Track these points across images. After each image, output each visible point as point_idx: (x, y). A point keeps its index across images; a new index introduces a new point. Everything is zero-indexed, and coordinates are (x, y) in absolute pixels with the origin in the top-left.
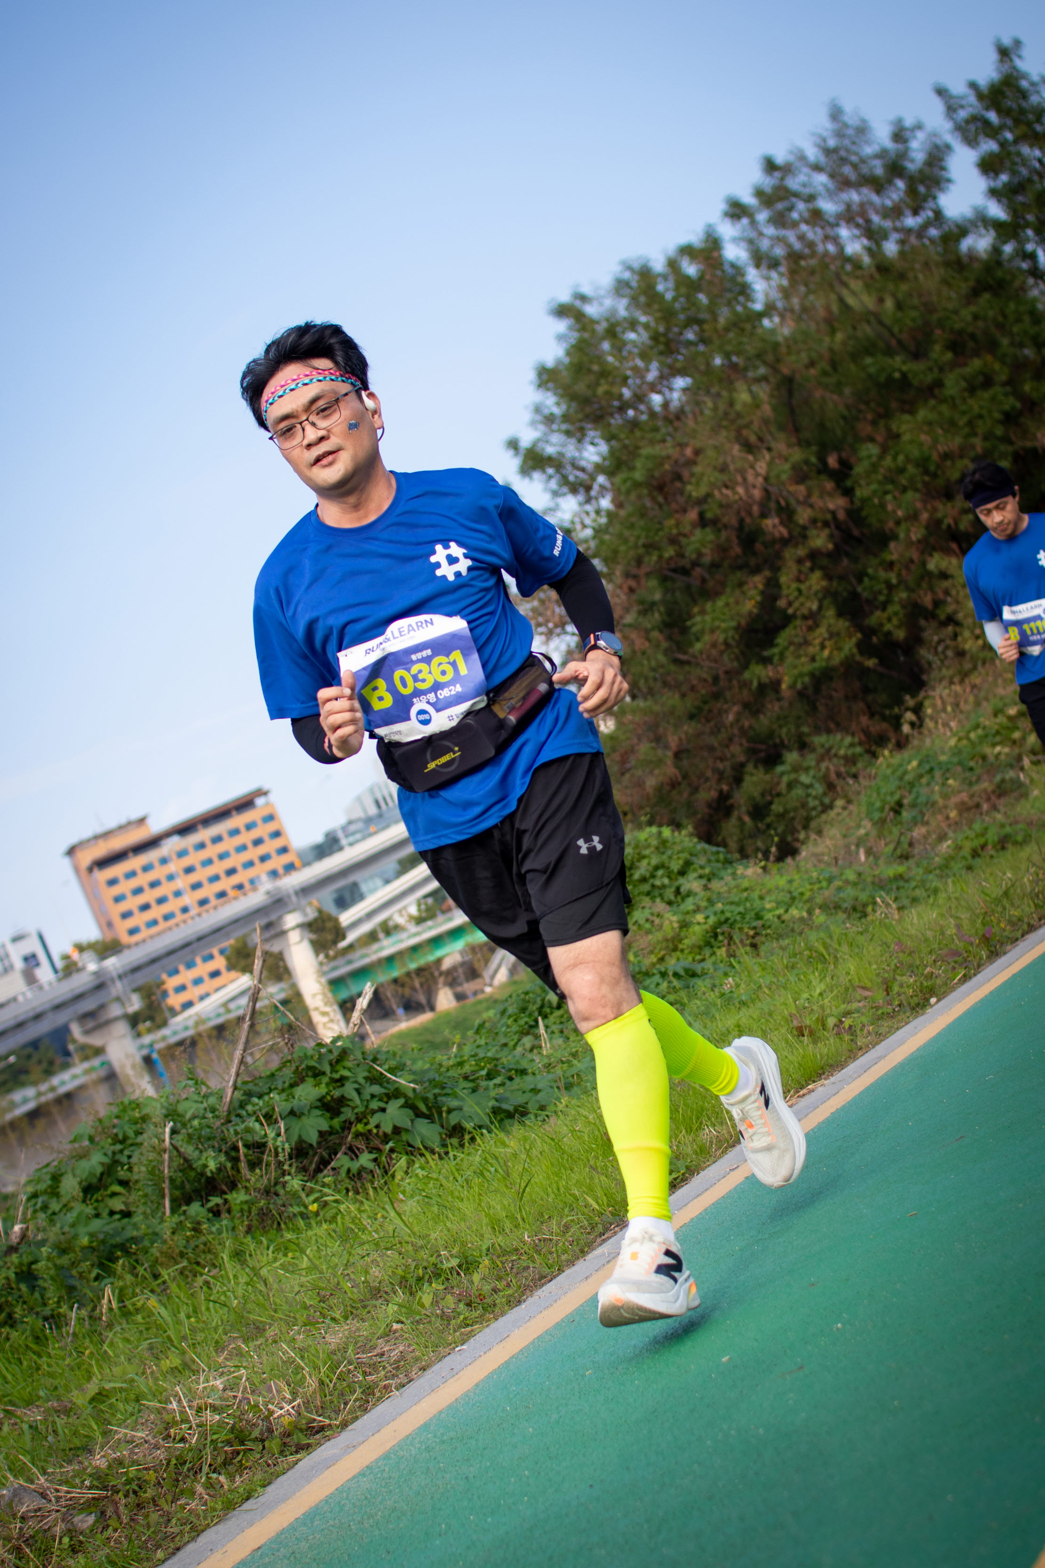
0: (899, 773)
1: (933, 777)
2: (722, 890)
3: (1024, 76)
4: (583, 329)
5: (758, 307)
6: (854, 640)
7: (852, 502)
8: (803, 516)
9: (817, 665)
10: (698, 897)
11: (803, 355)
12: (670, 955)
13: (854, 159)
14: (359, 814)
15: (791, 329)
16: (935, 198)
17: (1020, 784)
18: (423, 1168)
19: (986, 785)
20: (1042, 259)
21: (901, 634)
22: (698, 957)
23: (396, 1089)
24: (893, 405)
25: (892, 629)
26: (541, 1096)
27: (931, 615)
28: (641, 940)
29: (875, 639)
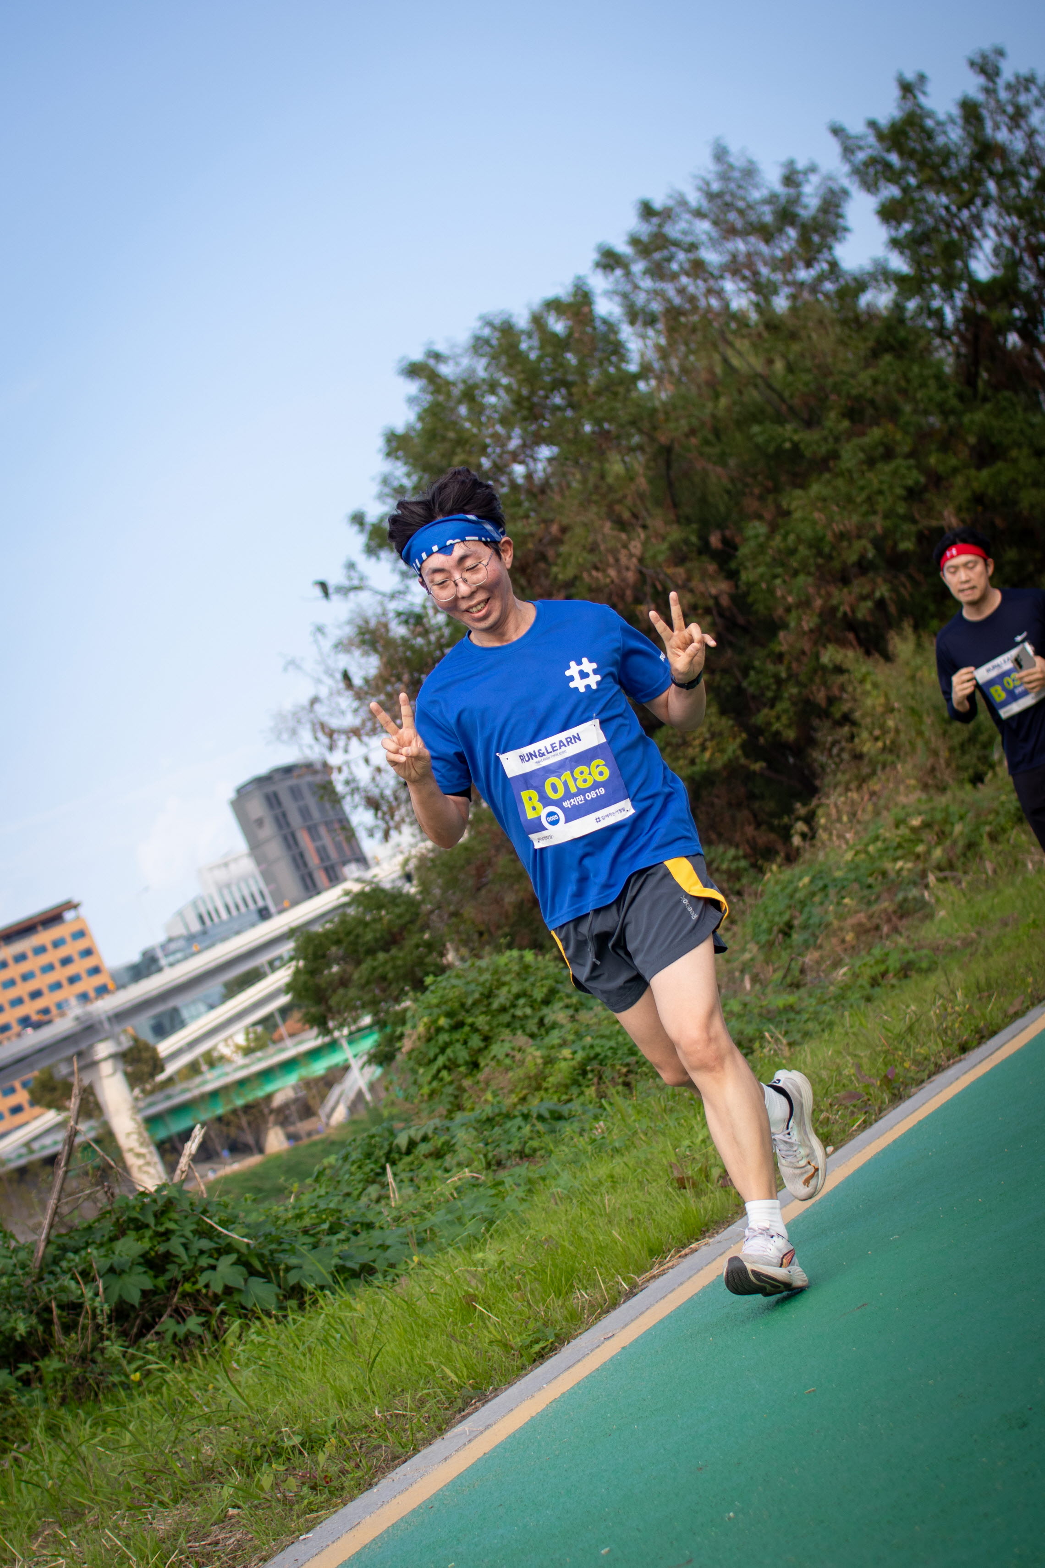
0: (788, 891)
1: (827, 896)
2: (591, 1022)
3: (931, 114)
4: (437, 391)
5: (633, 368)
6: (738, 741)
7: (737, 587)
9: (696, 768)
10: (564, 1030)
11: (683, 422)
12: (533, 1095)
13: (741, 204)
14: (180, 930)
15: (669, 393)
16: (830, 248)
17: (924, 904)
18: (259, 1334)
19: (886, 904)
20: (949, 317)
21: (790, 735)
22: (564, 1097)
23: (229, 1244)
24: (783, 478)
25: (781, 728)
26: (390, 1253)
27: (824, 714)
28: (501, 1078)
29: (762, 740)
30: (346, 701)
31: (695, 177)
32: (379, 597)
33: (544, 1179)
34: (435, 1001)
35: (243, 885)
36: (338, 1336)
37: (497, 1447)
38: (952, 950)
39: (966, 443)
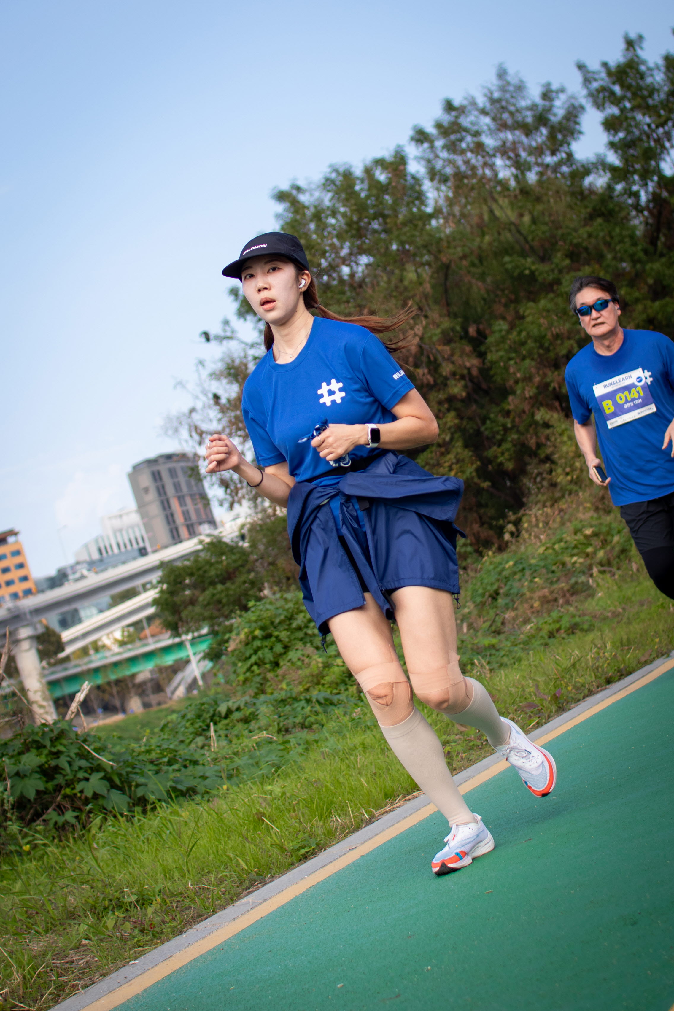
0: (499, 569)
1: (524, 575)
3: (644, 62)
4: (296, 212)
5: (429, 210)
6: (475, 466)
7: (484, 363)
8: (446, 369)
11: (459, 249)
12: (314, 688)
13: (512, 109)
14: (85, 557)
15: (451, 229)
16: (569, 144)
17: (589, 587)
18: (114, 826)
19: (563, 585)
20: (643, 198)
21: (510, 466)
22: (335, 691)
23: (99, 765)
24: (522, 294)
25: (504, 461)
26: (207, 782)
27: (534, 454)
28: (294, 674)
29: (490, 467)
30: (214, 413)
31: (484, 87)
32: (243, 346)
33: (317, 741)
34: (254, 618)
35: (131, 532)
36: (168, 832)
37: (270, 913)
38: (605, 619)
39: (646, 283)
